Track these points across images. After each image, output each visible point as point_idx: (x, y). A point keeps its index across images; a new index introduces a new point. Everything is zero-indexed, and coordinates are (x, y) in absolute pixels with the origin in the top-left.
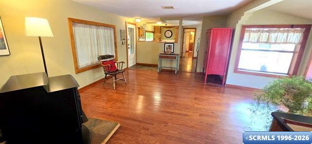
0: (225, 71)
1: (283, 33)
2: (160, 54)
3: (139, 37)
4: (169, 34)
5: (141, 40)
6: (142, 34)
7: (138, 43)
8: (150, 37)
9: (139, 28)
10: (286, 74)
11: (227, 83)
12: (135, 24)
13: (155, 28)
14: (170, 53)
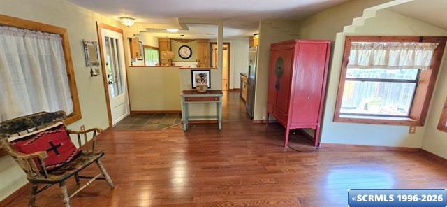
0: (319, 121)
1: (408, 50)
2: (185, 92)
3: (132, 57)
4: (185, 52)
5: (136, 63)
6: (138, 51)
7: (130, 70)
8: (152, 59)
9: (130, 40)
10: (406, 117)
11: (322, 142)
12: (121, 32)
13: (160, 40)
14: (205, 89)
